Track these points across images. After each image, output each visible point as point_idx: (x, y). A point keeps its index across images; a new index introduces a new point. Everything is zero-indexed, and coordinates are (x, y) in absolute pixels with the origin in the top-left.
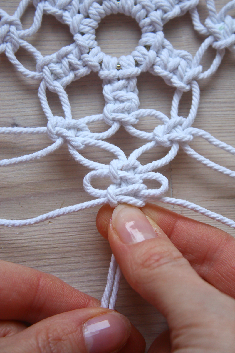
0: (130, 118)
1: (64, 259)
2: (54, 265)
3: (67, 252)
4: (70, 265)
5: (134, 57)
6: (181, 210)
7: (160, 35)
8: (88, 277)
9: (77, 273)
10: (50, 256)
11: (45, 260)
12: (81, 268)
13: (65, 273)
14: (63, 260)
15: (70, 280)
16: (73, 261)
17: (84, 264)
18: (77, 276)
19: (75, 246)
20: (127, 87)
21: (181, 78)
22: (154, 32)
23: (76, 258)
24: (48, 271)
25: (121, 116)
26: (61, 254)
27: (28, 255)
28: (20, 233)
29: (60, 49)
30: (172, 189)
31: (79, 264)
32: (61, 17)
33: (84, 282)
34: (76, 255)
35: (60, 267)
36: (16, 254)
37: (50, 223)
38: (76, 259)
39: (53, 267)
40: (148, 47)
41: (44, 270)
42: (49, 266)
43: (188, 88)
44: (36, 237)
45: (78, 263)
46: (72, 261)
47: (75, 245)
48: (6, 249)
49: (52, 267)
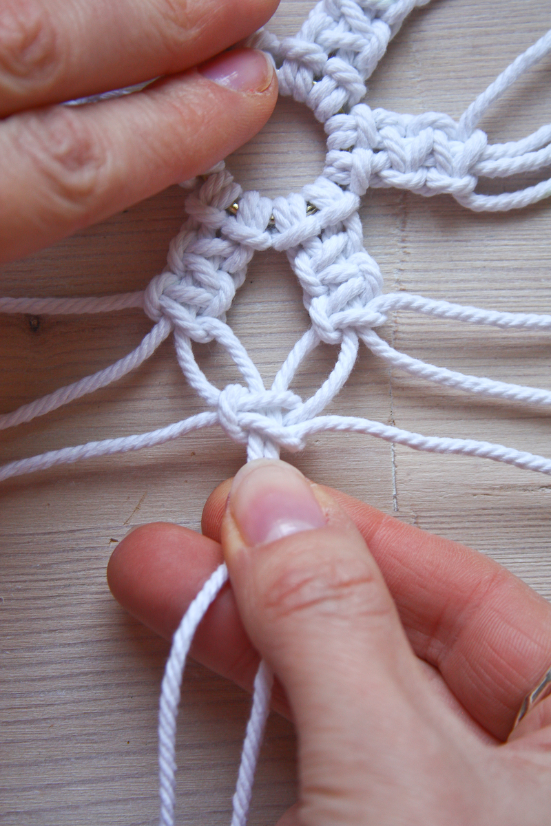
6: (415, 515)
28: (44, 566)
36: (35, 614)
37: (113, 544)
44: (79, 574)
48: (12, 601)
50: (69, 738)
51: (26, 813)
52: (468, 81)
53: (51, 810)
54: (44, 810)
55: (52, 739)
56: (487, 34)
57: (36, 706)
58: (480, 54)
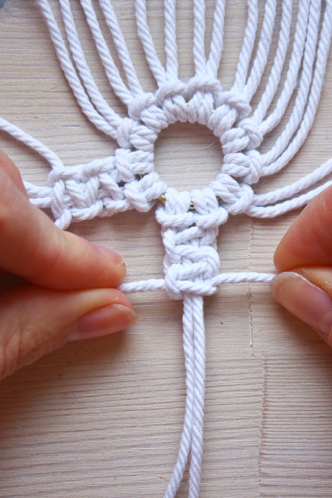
1: (80, 432)
2: (65, 442)
3: (86, 422)
4: (89, 442)
6: (265, 358)
8: (119, 462)
9: (100, 454)
10: (58, 427)
11: (52, 434)
12: (106, 448)
15: (89, 466)
16: (95, 436)
17: (113, 441)
18: (101, 460)
19: (97, 413)
20: (200, 238)
23: (99, 431)
24: (56, 451)
26: (76, 425)
30: (252, 326)
31: (103, 441)
33: (111, 470)
34: (99, 426)
35: (75, 446)
40: (240, 180)
41: (49, 450)
42: (56, 444)
46: (92, 435)
47: (99, 412)
49: (61, 444)
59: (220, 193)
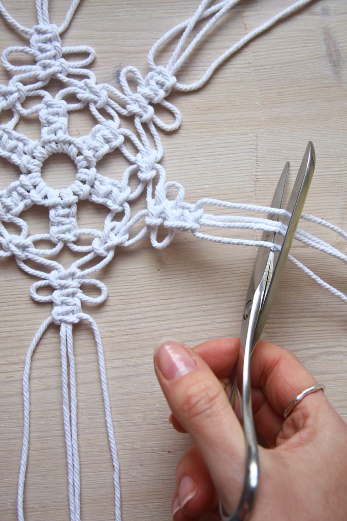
0: (70, 237)
2: (163, 305)
3: (173, 294)
4: (175, 304)
5: (72, 188)
7: (93, 170)
8: (191, 314)
9: (181, 311)
10: (159, 297)
11: (156, 301)
12: (184, 307)
13: (172, 311)
14: (170, 301)
16: (178, 301)
17: (187, 303)
18: (181, 313)
21: (114, 201)
22: (88, 168)
25: (62, 236)
26: (168, 296)
27: (141, 297)
28: (135, 280)
29: (9, 185)
31: (183, 304)
32: (10, 158)
34: (180, 296)
35: (168, 306)
36: (132, 297)
37: (159, 271)
38: (181, 300)
39: (162, 306)
40: (84, 182)
42: (158, 306)
43: (120, 209)
44: (147, 282)
45: (183, 302)
48: (124, 293)
50: (145, 340)
51: (132, 366)
52: (277, 104)
53: (141, 365)
54: (139, 365)
55: (140, 340)
56: (284, 88)
57: (134, 329)
58: (281, 95)
59: (74, 190)
